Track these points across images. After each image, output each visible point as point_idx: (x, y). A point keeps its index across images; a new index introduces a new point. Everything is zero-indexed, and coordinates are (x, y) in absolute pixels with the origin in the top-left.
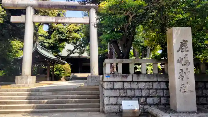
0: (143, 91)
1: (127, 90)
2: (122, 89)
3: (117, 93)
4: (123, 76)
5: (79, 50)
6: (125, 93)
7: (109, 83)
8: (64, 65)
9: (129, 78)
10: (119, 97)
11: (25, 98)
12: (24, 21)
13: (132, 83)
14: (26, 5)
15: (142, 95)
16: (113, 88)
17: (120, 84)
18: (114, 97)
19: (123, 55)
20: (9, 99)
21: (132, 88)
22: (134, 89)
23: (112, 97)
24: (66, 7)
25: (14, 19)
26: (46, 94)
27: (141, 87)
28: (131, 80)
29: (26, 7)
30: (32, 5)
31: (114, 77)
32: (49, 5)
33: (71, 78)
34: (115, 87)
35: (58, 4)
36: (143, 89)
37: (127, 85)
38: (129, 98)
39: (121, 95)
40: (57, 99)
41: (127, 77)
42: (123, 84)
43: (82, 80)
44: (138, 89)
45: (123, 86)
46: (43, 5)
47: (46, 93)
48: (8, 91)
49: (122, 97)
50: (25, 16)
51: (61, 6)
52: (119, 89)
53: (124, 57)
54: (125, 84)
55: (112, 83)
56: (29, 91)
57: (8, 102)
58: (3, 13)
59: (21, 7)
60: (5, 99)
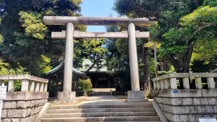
0: (214, 107)
1: (198, 107)
2: (191, 105)
3: (187, 110)
4: (191, 92)
5: (97, 65)
6: (196, 111)
7: (178, 99)
8: (86, 80)
9: (199, 94)
10: (189, 114)
11: (81, 115)
12: (65, 36)
13: (201, 99)
14: (66, 21)
15: (214, 111)
16: (182, 104)
17: (190, 100)
18: (185, 114)
19: (183, 69)
20: (64, 116)
21: (202, 104)
22: (205, 105)
23: (182, 114)
24: (106, 22)
25: (55, 35)
26: (100, 111)
27: (212, 103)
28: (200, 95)
29: (67, 24)
30: (73, 21)
31: (182, 92)
32: (89, 20)
33: (94, 93)
34: (184, 104)
35: (97, 19)
36: (214, 105)
37: (196, 102)
38: (200, 116)
39: (193, 112)
40: (113, 116)
41: (196, 92)
42: (193, 100)
43: (104, 95)
44: (209, 105)
45: (192, 103)
46: (83, 21)
47: (99, 109)
48: (59, 108)
49: (193, 114)
50: (66, 32)
51: (101, 21)
52: (189, 106)
53: (185, 71)
54: (195, 100)
55: (180, 99)
56: (80, 107)
57: (65, 119)
58: (45, 29)
59: (62, 23)
60: (60, 117)
